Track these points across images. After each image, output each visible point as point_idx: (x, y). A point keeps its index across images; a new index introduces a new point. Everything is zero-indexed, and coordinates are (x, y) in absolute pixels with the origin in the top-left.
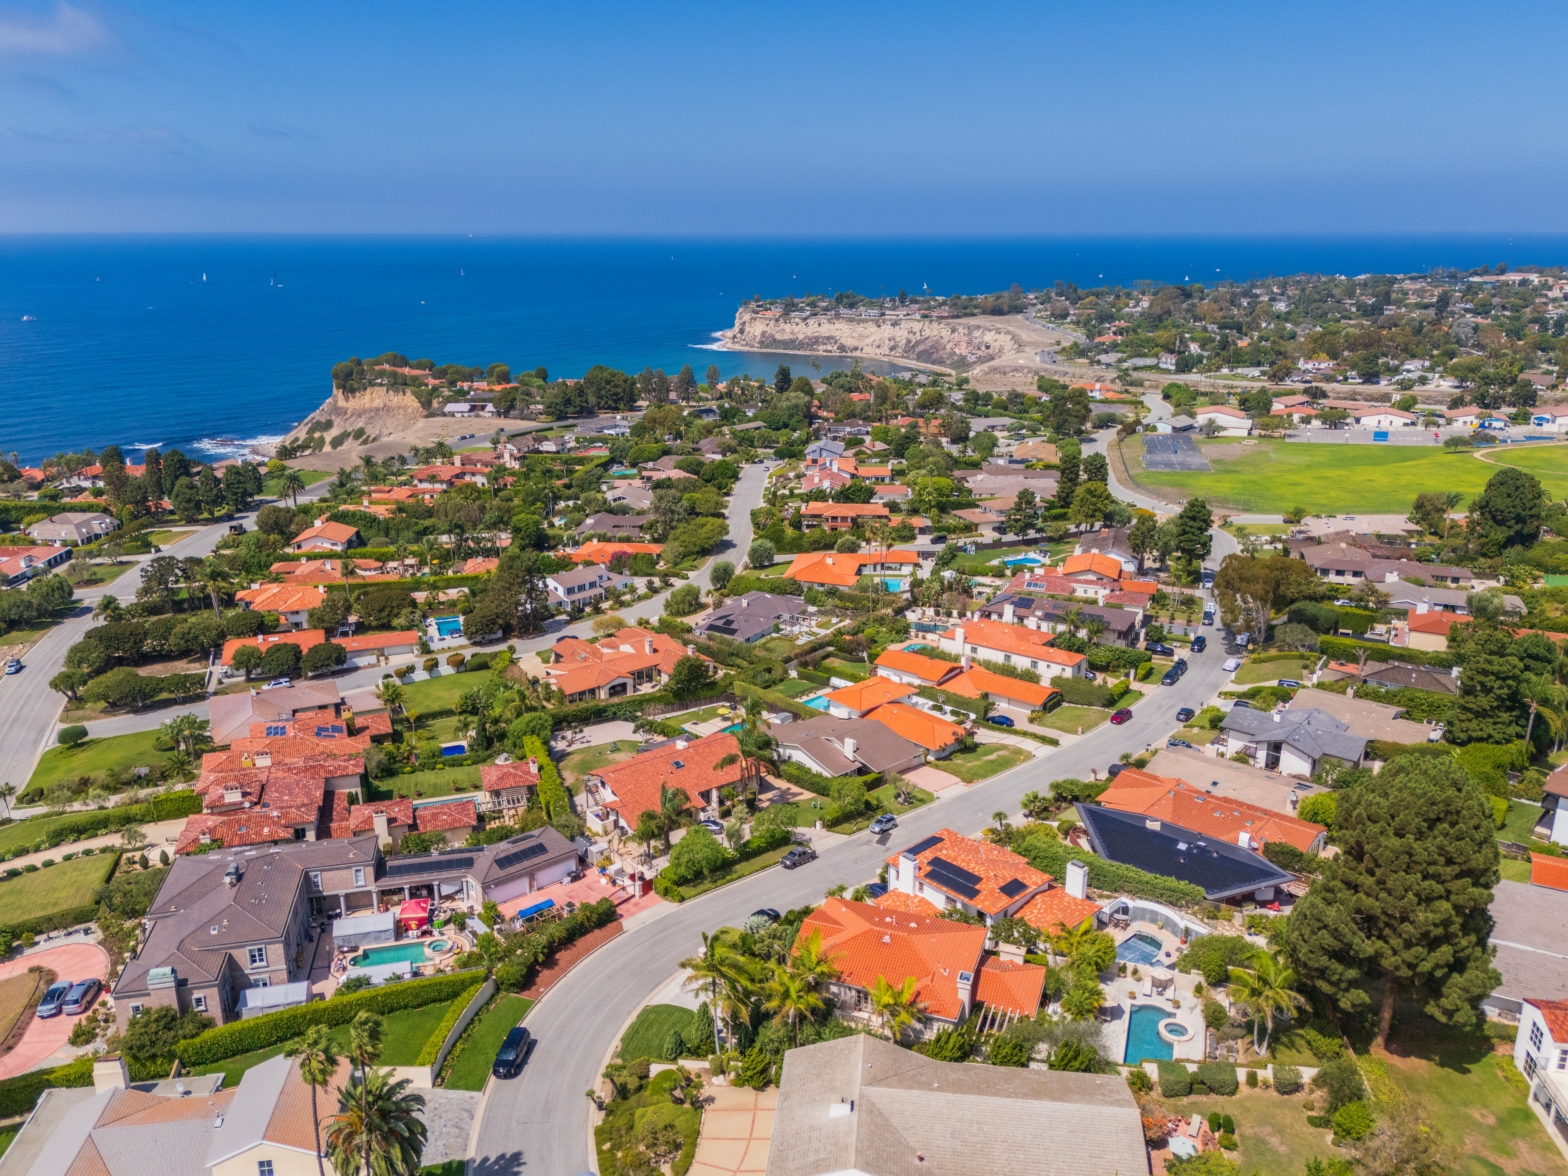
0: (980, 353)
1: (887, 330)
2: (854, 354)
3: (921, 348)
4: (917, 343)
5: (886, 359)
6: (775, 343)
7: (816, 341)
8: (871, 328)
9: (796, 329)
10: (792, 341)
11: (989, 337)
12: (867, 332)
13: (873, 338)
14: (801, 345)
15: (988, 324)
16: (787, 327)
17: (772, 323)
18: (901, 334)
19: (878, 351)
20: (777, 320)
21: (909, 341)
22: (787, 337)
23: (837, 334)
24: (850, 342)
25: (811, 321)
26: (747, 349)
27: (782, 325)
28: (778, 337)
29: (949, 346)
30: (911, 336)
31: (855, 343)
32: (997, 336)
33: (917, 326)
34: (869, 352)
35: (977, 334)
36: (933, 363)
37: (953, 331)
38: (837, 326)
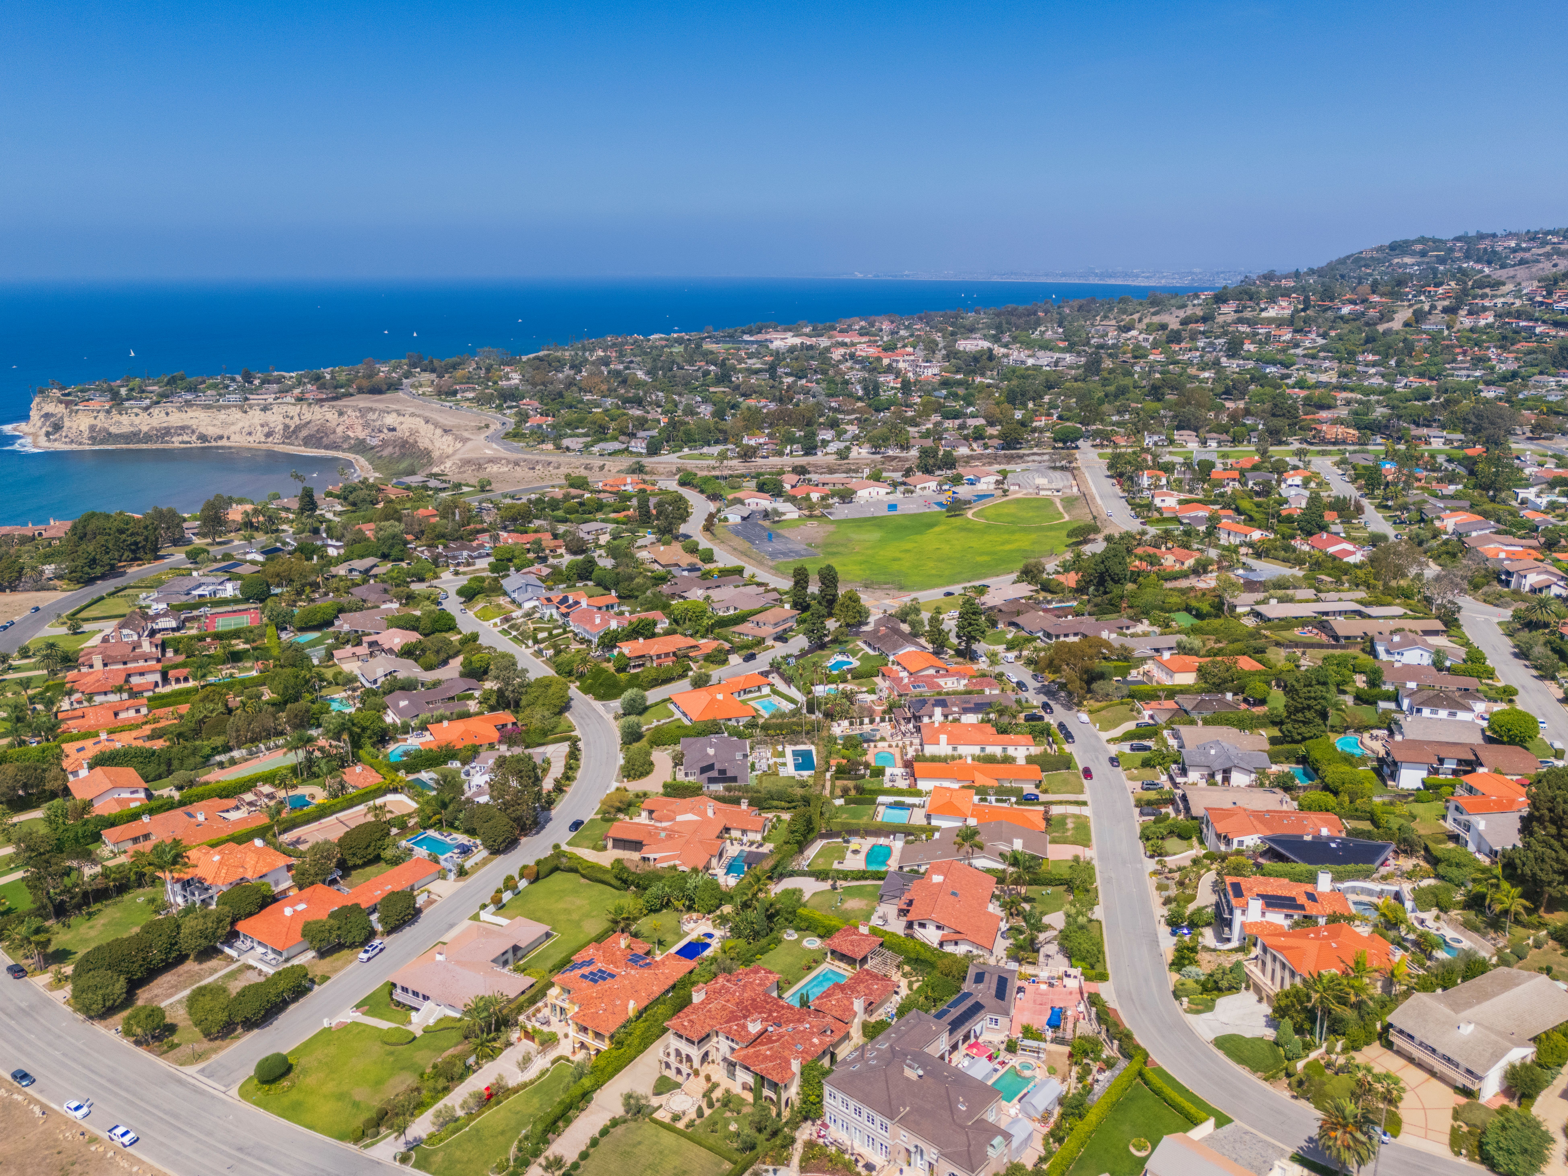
0: (382, 436)
1: (256, 417)
2: (220, 443)
3: (304, 433)
4: (298, 428)
5: (264, 446)
6: (110, 437)
7: (166, 432)
8: (236, 414)
9: (137, 420)
10: (135, 434)
11: (390, 420)
12: (231, 419)
13: (240, 425)
14: (148, 438)
15: (381, 406)
16: (124, 419)
17: (102, 415)
18: (276, 418)
19: (251, 439)
20: (108, 412)
21: (287, 427)
22: (125, 429)
23: (193, 423)
24: (211, 431)
25: (155, 411)
26: (74, 447)
27: (116, 417)
28: (113, 430)
29: (339, 430)
30: (287, 421)
31: (218, 432)
32: (401, 419)
33: (294, 411)
34: (238, 440)
35: (371, 416)
36: (327, 447)
37: (341, 414)
38: (191, 414)
